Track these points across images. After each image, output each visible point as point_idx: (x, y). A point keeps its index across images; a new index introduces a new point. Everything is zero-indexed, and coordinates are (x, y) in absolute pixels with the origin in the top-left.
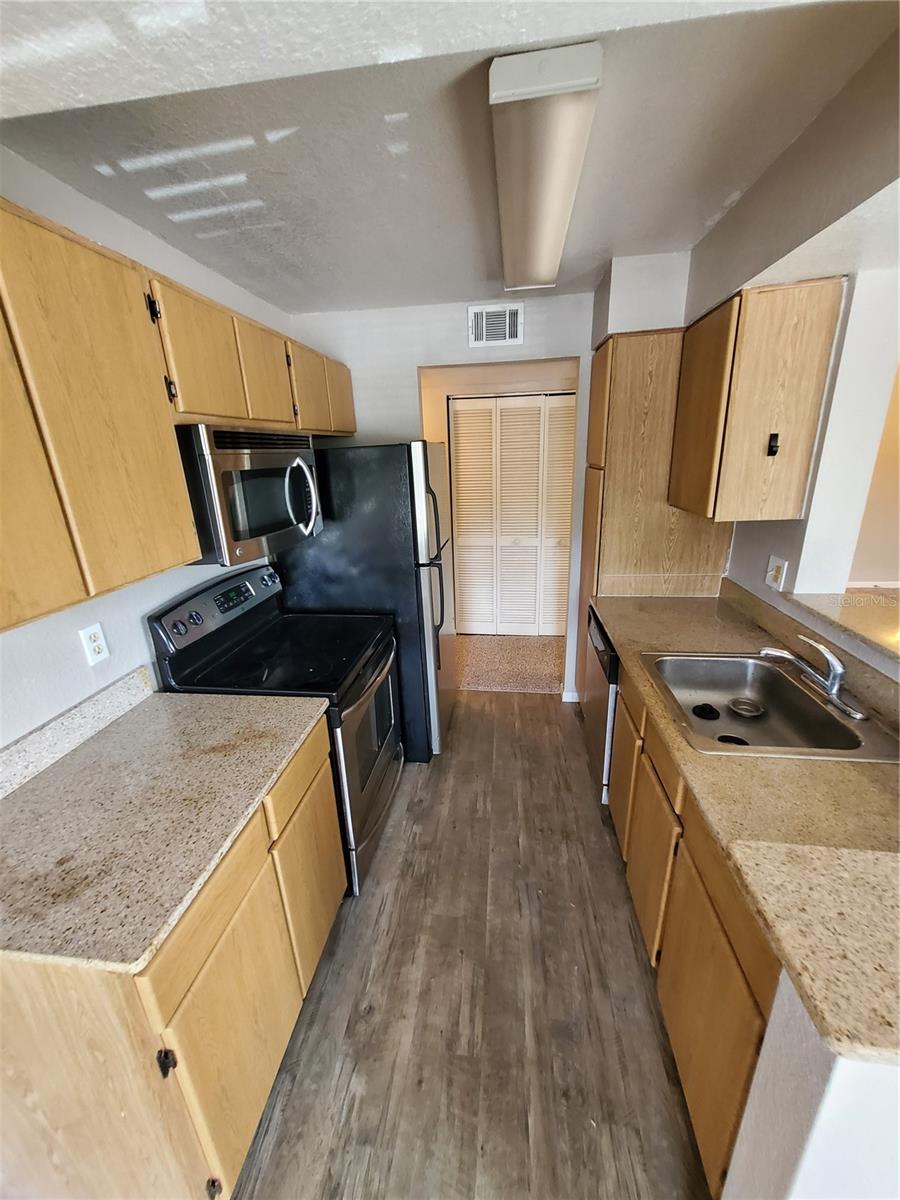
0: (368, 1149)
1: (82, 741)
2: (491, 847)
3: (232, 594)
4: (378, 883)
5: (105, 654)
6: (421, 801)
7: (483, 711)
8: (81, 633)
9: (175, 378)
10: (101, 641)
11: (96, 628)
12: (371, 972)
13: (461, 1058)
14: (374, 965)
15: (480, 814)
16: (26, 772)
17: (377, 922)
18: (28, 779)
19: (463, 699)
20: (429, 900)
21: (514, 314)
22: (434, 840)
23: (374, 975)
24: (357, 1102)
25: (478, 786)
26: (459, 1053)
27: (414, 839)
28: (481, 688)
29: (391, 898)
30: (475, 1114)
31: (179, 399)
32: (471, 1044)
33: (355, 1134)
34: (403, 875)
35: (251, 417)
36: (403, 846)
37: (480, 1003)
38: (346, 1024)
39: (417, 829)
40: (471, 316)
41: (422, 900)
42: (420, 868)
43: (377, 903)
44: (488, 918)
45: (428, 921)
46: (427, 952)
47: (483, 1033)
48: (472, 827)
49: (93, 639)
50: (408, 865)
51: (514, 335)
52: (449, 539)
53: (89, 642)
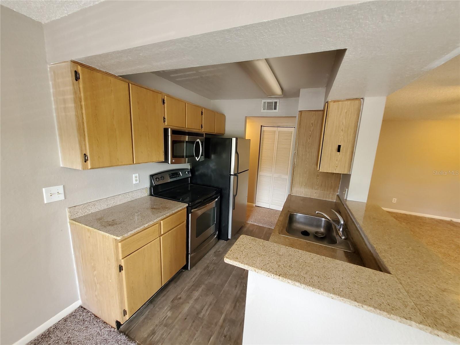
0: (166, 328)
1: (127, 201)
2: (235, 269)
3: (175, 174)
4: (197, 269)
5: (138, 182)
6: (219, 251)
7: (253, 230)
8: (133, 175)
9: (166, 117)
10: (138, 178)
11: (137, 175)
12: (184, 290)
13: (200, 318)
14: (186, 288)
16: (113, 204)
17: (192, 278)
18: (113, 206)
19: (247, 226)
20: (209, 277)
21: (276, 103)
22: (218, 263)
23: (185, 291)
24: (167, 317)
26: (199, 316)
27: (212, 261)
28: (255, 224)
29: (198, 274)
30: (197, 331)
31: (166, 122)
32: (204, 315)
33: (164, 324)
34: (204, 269)
35: (186, 127)
36: (208, 262)
37: (211, 307)
38: (172, 299)
39: (214, 258)
40: (263, 103)
41: (207, 277)
42: (211, 268)
43: (194, 273)
44: (225, 287)
45: (206, 282)
46: (202, 290)
47: (208, 314)
49: (136, 177)
50: (208, 267)
51: (275, 109)
52: (248, 170)
53: (135, 178)
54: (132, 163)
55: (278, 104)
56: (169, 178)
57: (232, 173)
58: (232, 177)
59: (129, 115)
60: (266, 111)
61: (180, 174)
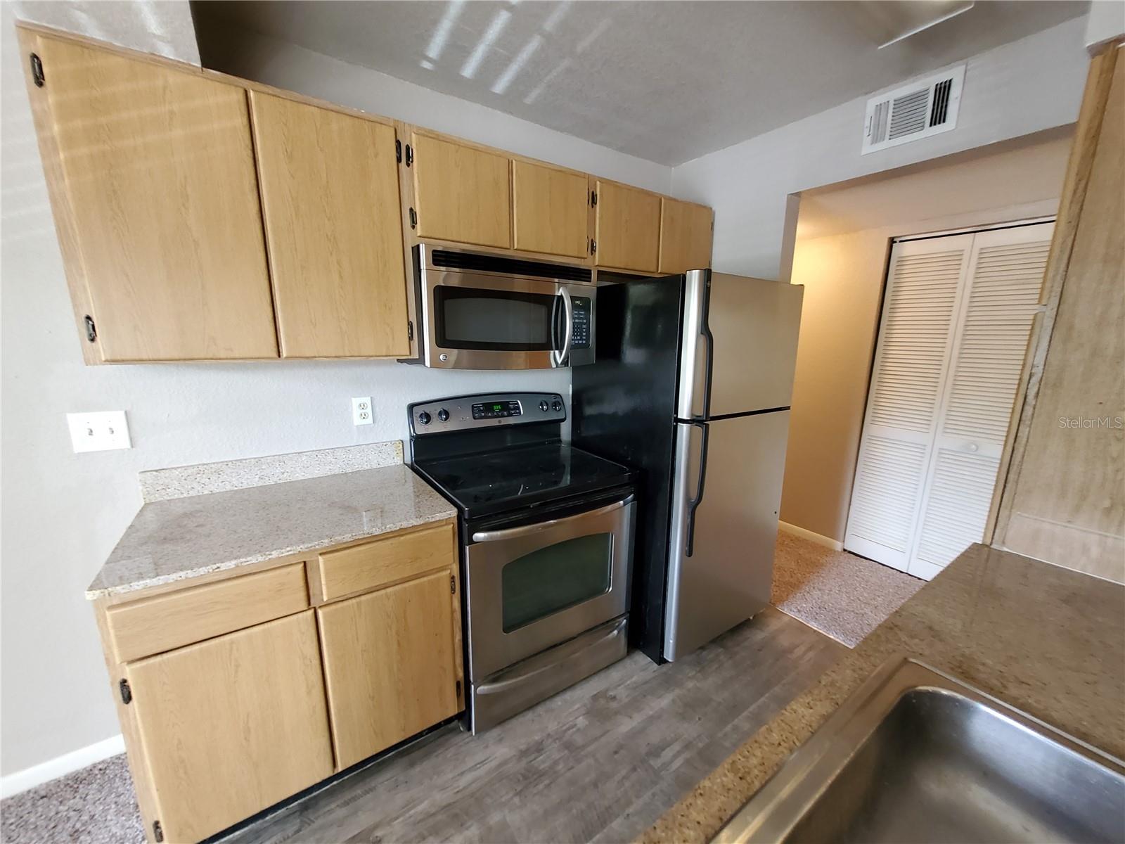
1: (329, 473)
2: (630, 810)
3: (497, 408)
4: (501, 740)
5: (369, 420)
6: (614, 698)
7: (790, 650)
8: (353, 399)
9: (418, 210)
10: (369, 410)
11: (367, 400)
12: (412, 812)
14: (420, 808)
15: (656, 763)
16: (281, 477)
17: (462, 773)
18: (281, 482)
19: (774, 625)
20: (516, 800)
21: (944, 88)
22: (584, 747)
23: (411, 817)
25: (690, 730)
27: (569, 729)
28: (813, 625)
29: (493, 764)
31: (418, 226)
34: (523, 754)
35: (515, 248)
36: (552, 727)
38: (356, 832)
39: (581, 722)
41: (511, 795)
42: (542, 762)
43: (479, 757)
45: (495, 818)
48: (634, 769)
49: (362, 406)
50: (539, 748)
51: (939, 120)
52: (788, 408)
53: (357, 407)
54: (275, 355)
55: (955, 93)
56: (469, 417)
57: (684, 413)
58: (683, 430)
59: (252, 198)
60: (886, 144)
61: (519, 408)
